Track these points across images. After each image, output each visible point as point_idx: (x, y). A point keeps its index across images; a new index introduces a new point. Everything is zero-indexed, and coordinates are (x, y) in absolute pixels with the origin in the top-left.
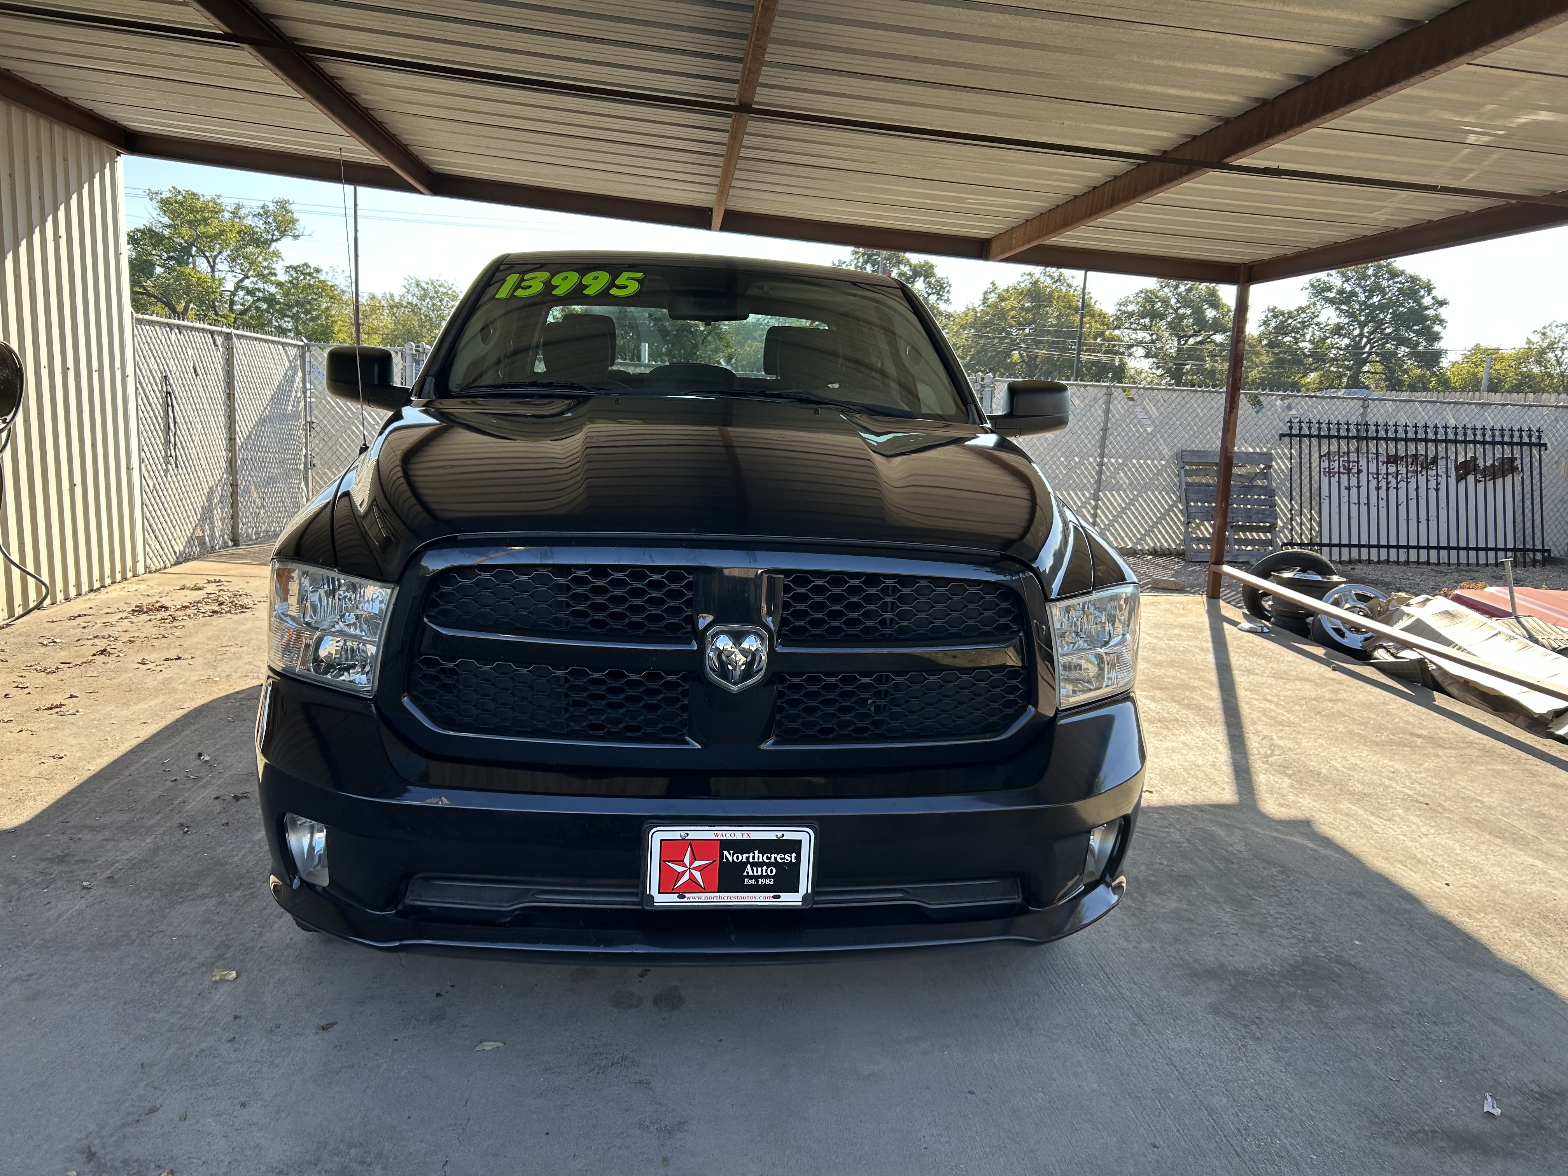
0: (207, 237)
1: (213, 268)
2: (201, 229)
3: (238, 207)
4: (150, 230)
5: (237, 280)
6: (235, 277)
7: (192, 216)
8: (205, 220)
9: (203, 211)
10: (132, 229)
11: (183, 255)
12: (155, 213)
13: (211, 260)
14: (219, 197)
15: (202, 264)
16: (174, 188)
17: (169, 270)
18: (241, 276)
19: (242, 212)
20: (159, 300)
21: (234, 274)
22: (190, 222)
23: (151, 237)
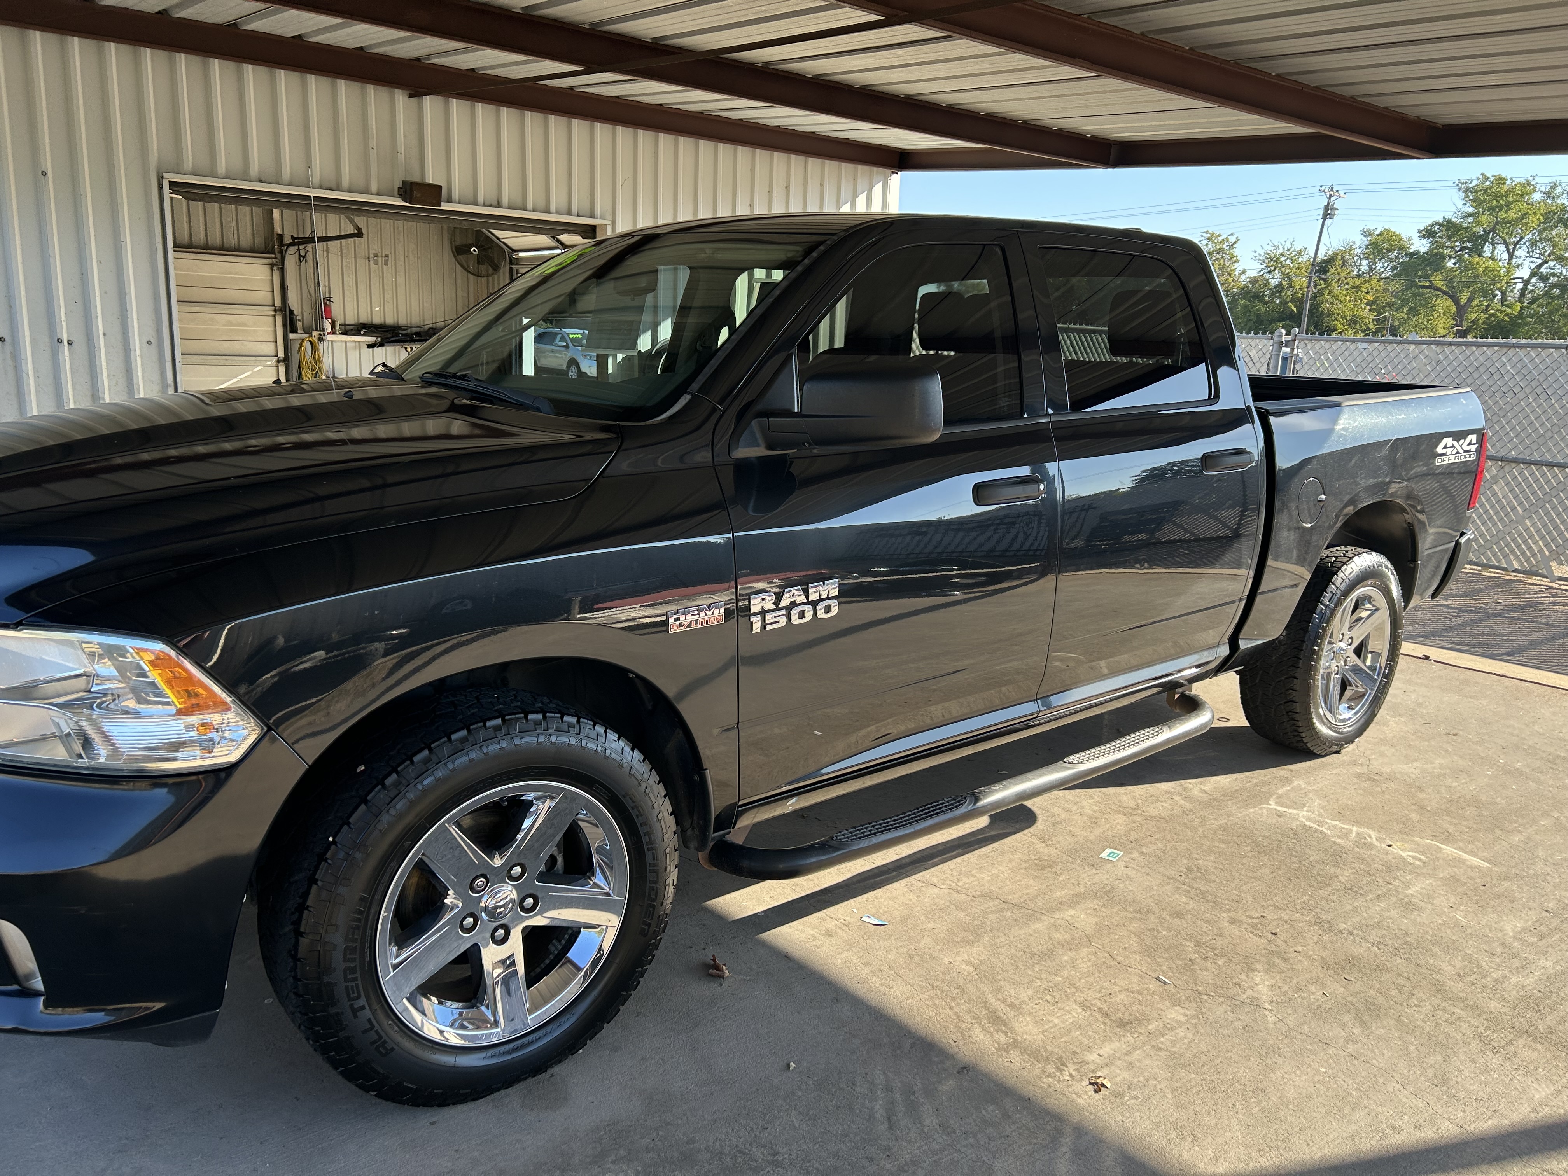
0: (1509, 222)
1: (1511, 256)
2: (1502, 215)
3: (1555, 186)
4: (1449, 221)
5: (1533, 266)
6: (1532, 262)
7: (1495, 202)
8: (1508, 205)
9: (1507, 196)
10: (1430, 222)
11: (1477, 243)
12: (1460, 204)
13: (1511, 247)
14: (1534, 177)
15: (1501, 252)
16: (1482, 174)
17: (1460, 259)
18: (1540, 261)
19: (1558, 190)
20: (1444, 293)
21: (1532, 259)
22: (1492, 209)
23: (1448, 230)
